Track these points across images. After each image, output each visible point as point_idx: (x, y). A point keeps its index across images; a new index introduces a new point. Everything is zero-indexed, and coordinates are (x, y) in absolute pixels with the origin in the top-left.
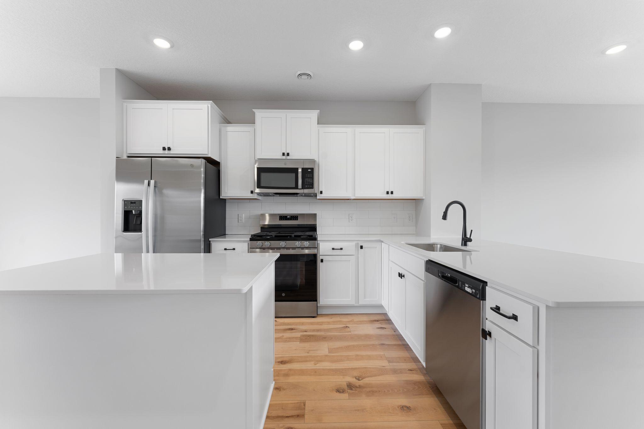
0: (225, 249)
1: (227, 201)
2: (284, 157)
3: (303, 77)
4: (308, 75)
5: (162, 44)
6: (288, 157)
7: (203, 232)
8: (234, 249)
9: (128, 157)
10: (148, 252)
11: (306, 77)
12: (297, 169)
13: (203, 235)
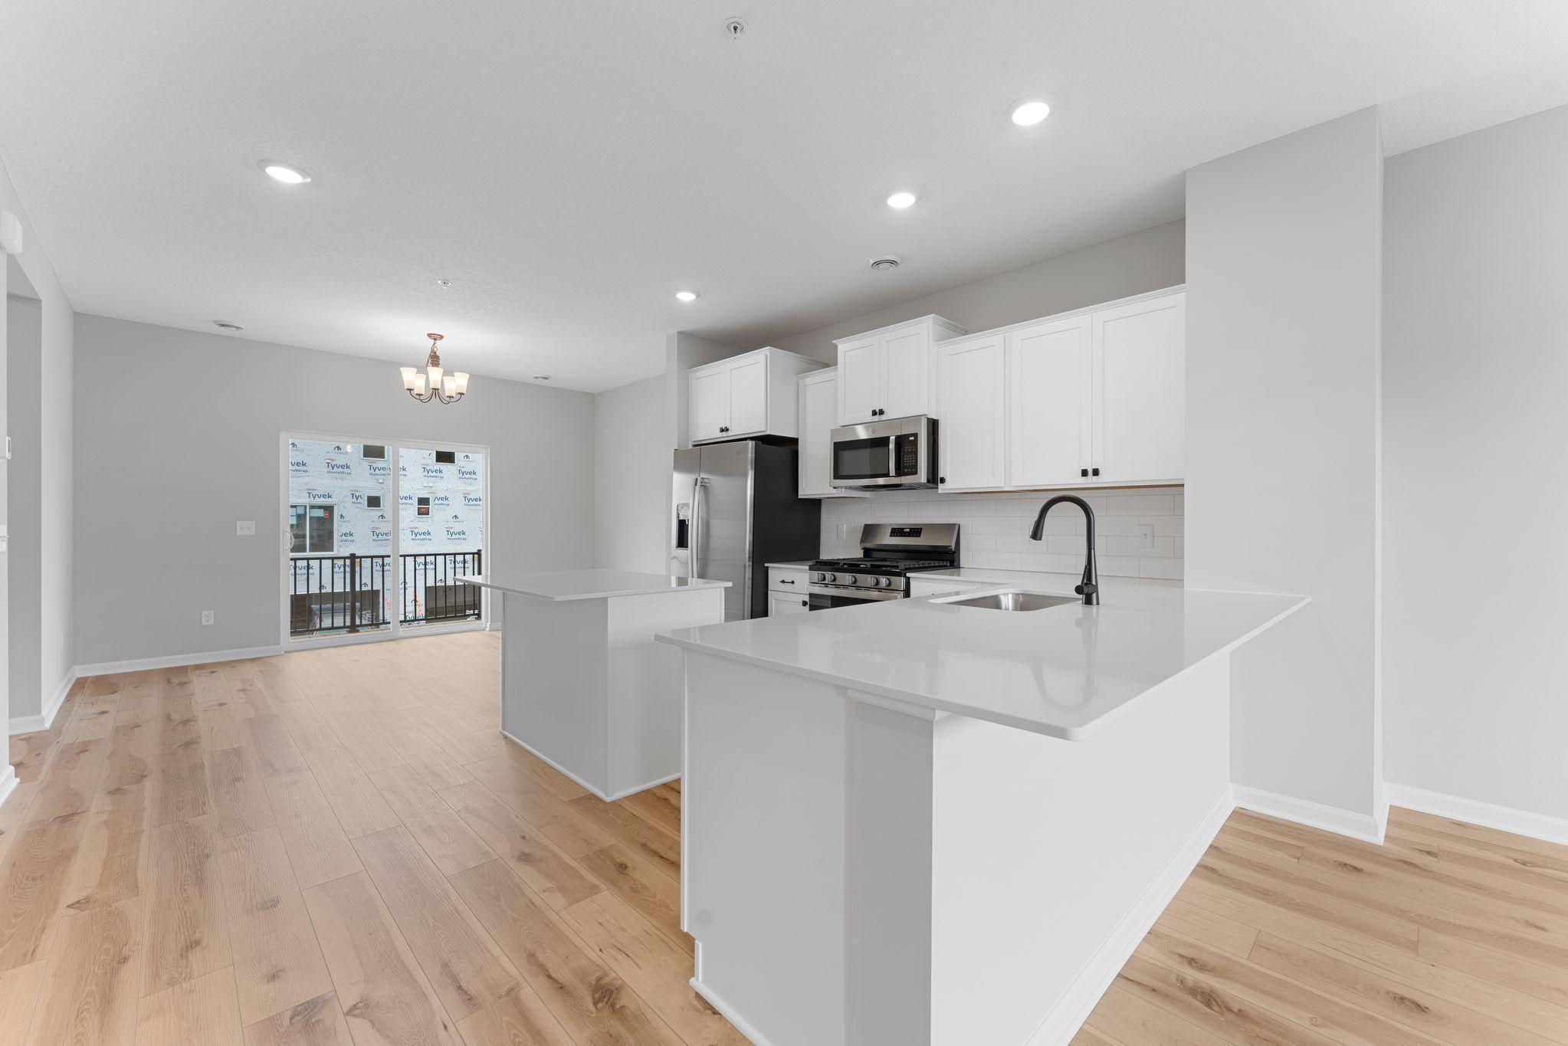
0: (783, 582)
1: (823, 502)
2: (876, 418)
3: (881, 266)
4: (892, 262)
5: (686, 297)
6: (883, 417)
7: (749, 554)
8: (793, 582)
9: (695, 446)
10: (693, 577)
11: (886, 265)
12: (888, 438)
13: (749, 557)
